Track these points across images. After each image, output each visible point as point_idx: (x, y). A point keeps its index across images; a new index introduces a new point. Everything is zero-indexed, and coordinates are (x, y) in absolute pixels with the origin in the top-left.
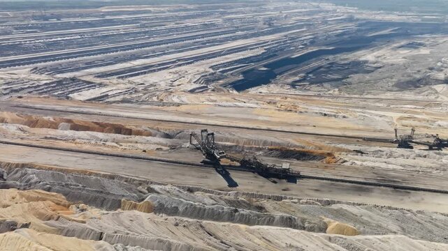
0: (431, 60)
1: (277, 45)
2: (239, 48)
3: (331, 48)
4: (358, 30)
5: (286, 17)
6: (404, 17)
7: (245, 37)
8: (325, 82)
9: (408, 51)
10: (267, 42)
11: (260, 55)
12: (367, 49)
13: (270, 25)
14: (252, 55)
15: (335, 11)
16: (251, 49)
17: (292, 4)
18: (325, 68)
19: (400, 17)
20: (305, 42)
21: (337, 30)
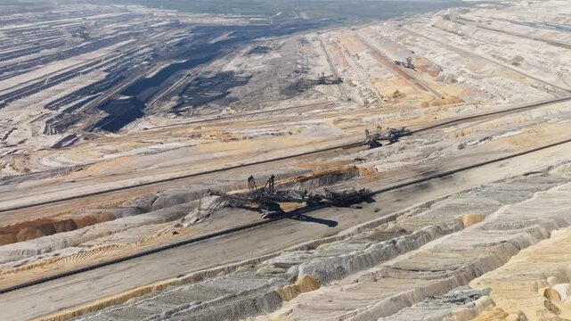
0: (289, 63)
1: (114, 64)
2: (67, 73)
3: (183, 61)
4: (196, 38)
5: (96, 25)
6: (232, 20)
7: (60, 57)
8: (208, 102)
9: (261, 57)
10: (100, 61)
11: (104, 80)
12: (219, 58)
13: (85, 37)
15: (151, 15)
16: (84, 73)
17: (90, 7)
18: (194, 85)
19: (228, 20)
20: (147, 57)
21: (173, 38)
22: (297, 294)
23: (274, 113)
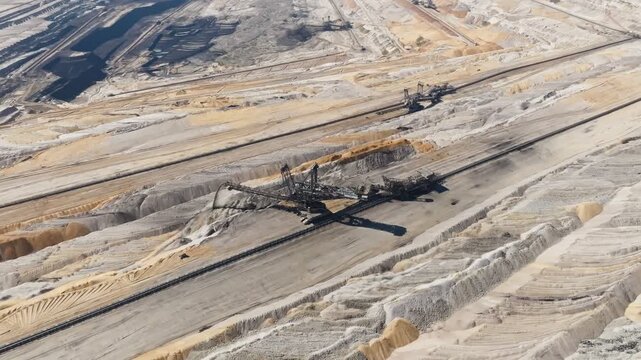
0: (283, 5)
3: (149, 4)
14: (33, 33)
18: (166, 36)
22: (389, 351)
23: (274, 69)
